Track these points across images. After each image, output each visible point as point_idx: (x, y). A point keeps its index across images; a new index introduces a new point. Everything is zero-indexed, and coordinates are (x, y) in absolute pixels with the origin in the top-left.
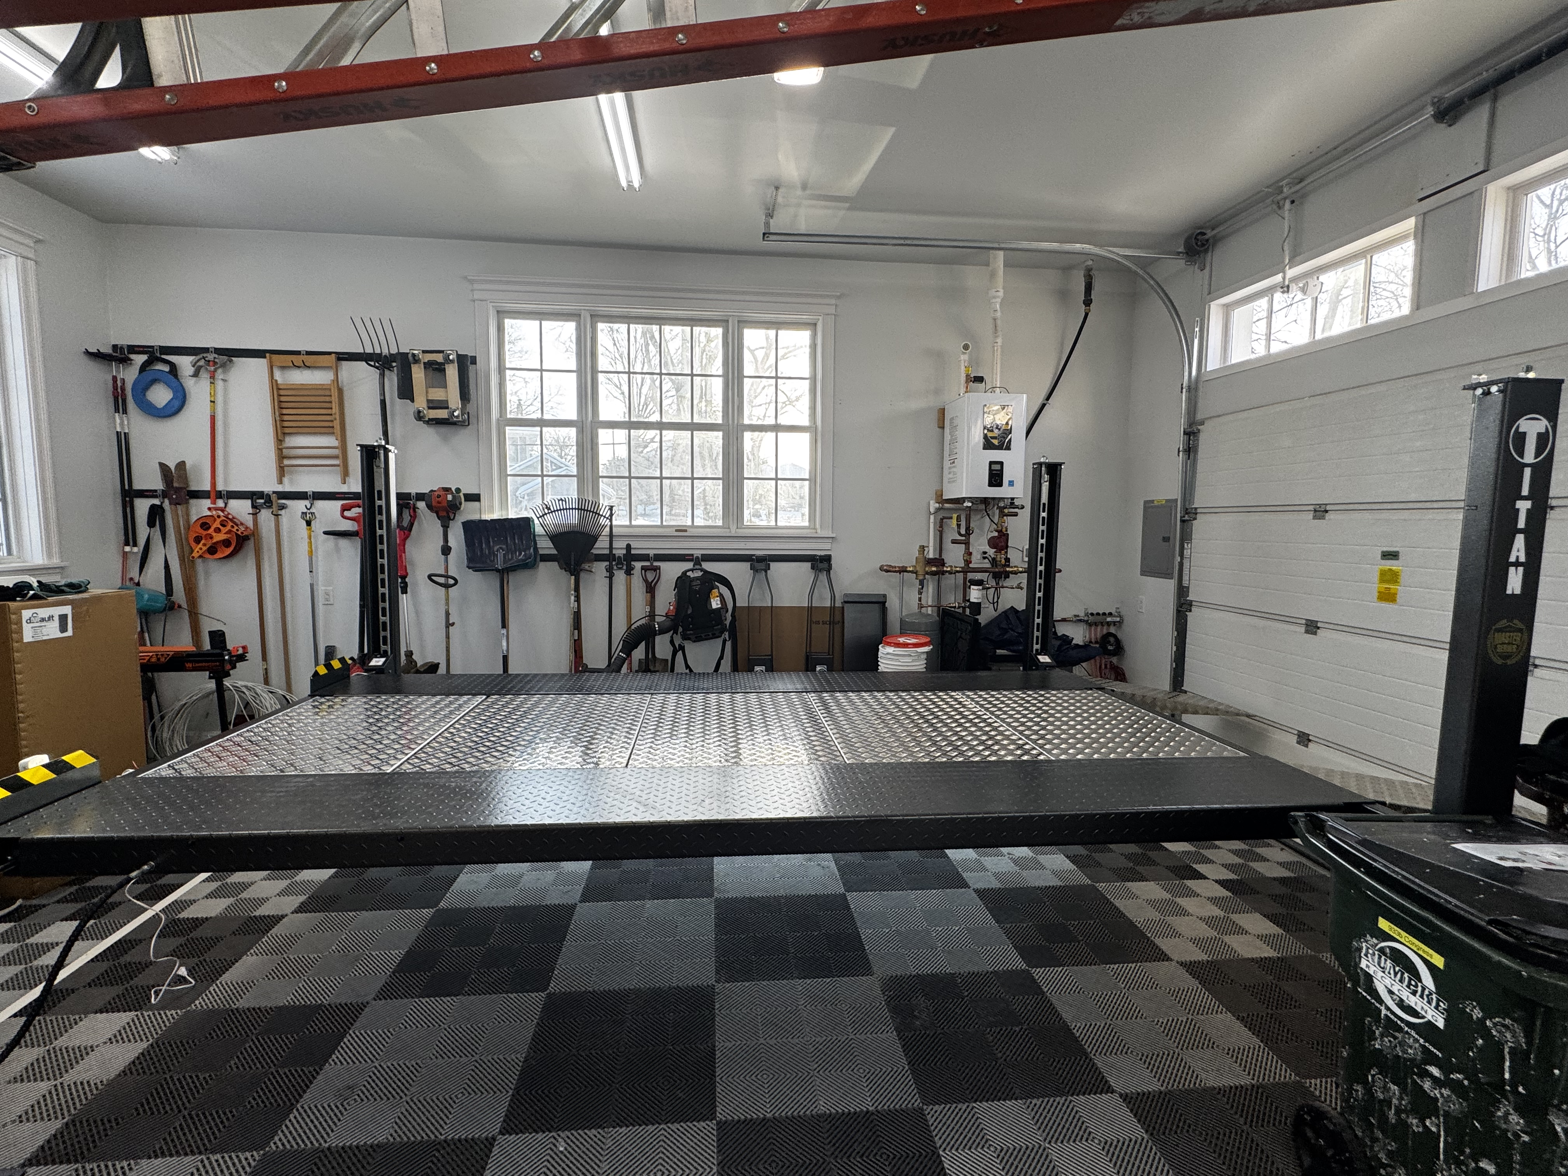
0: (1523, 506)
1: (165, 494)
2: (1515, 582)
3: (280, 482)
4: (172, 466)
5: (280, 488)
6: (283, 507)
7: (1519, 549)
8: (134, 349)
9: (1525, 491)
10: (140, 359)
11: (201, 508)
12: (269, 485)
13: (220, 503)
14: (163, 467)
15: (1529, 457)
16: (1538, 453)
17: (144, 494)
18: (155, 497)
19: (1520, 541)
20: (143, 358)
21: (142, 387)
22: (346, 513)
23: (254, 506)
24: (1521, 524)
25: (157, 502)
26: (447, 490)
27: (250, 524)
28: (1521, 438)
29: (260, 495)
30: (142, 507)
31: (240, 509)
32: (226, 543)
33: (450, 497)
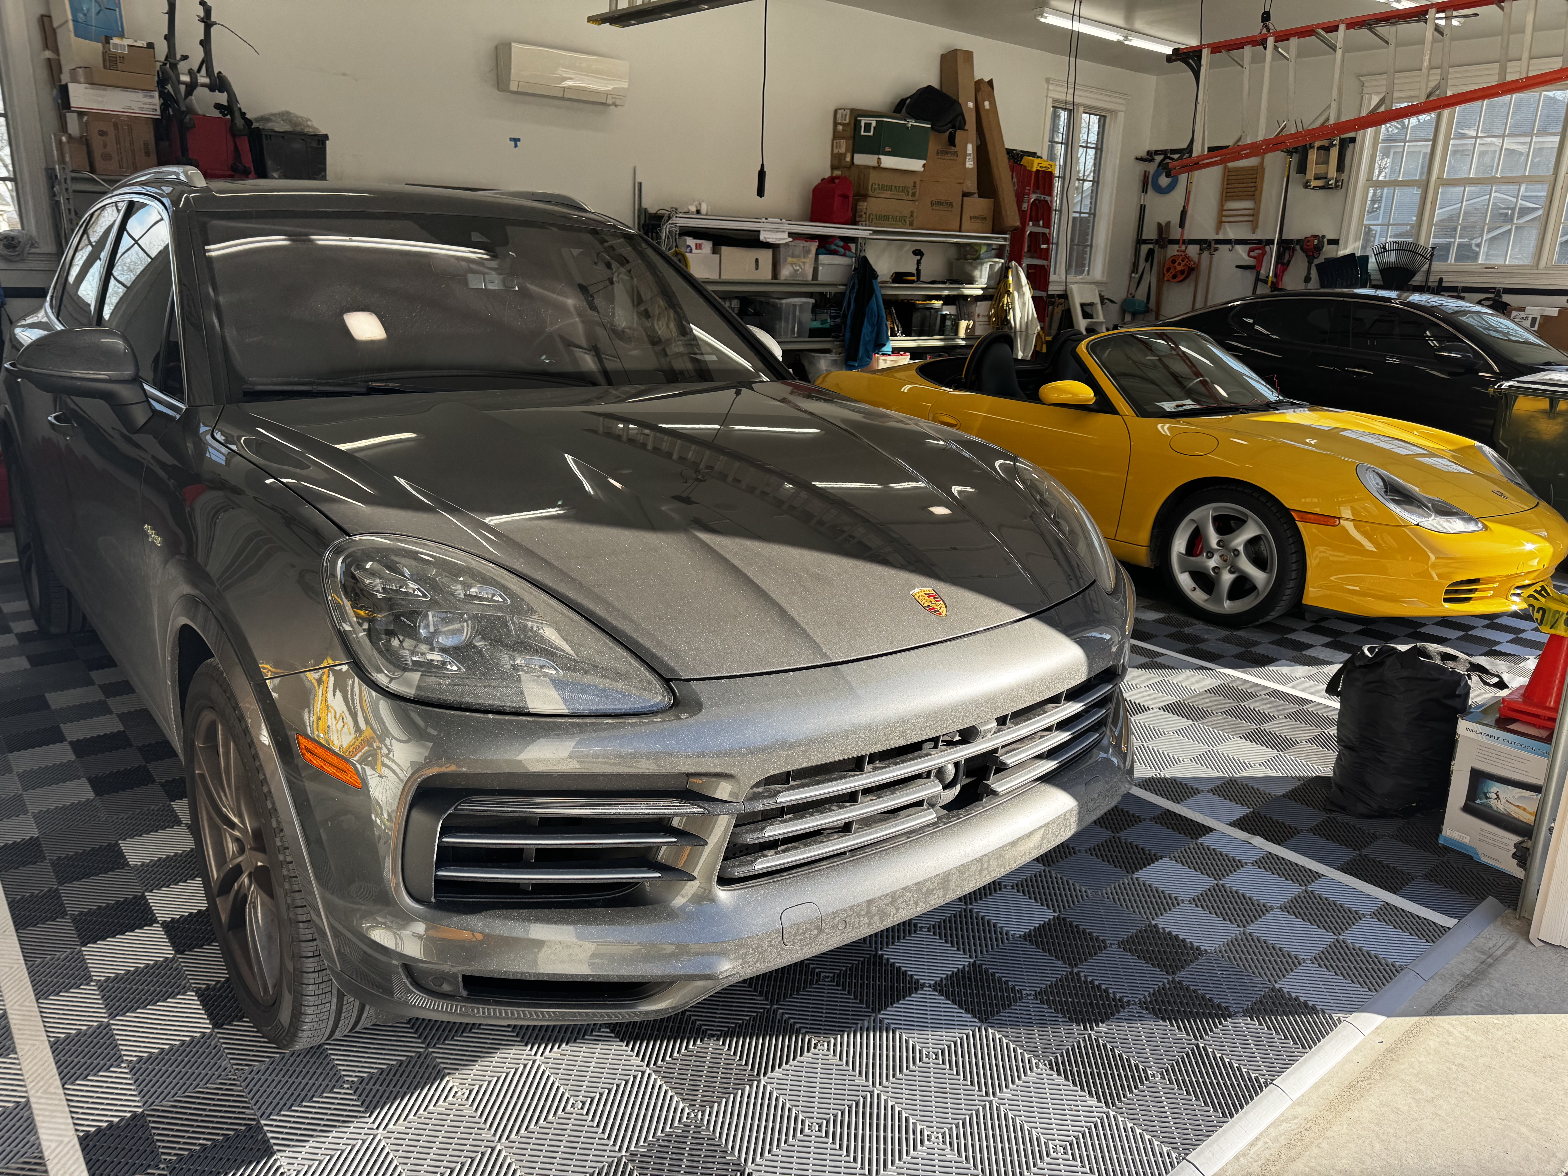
1: (1157, 242)
3: (1217, 233)
4: (1163, 224)
5: (1217, 237)
6: (1216, 249)
8: (1157, 152)
10: (1159, 158)
11: (1173, 250)
12: (1211, 235)
13: (1183, 247)
14: (1159, 225)
17: (1146, 242)
18: (1151, 243)
20: (1161, 157)
21: (1157, 175)
22: (1252, 254)
23: (1201, 249)
25: (1151, 246)
26: (1316, 237)
27: (1196, 260)
29: (1205, 241)
30: (1145, 248)
31: (1193, 250)
32: (1182, 272)
33: (1316, 242)
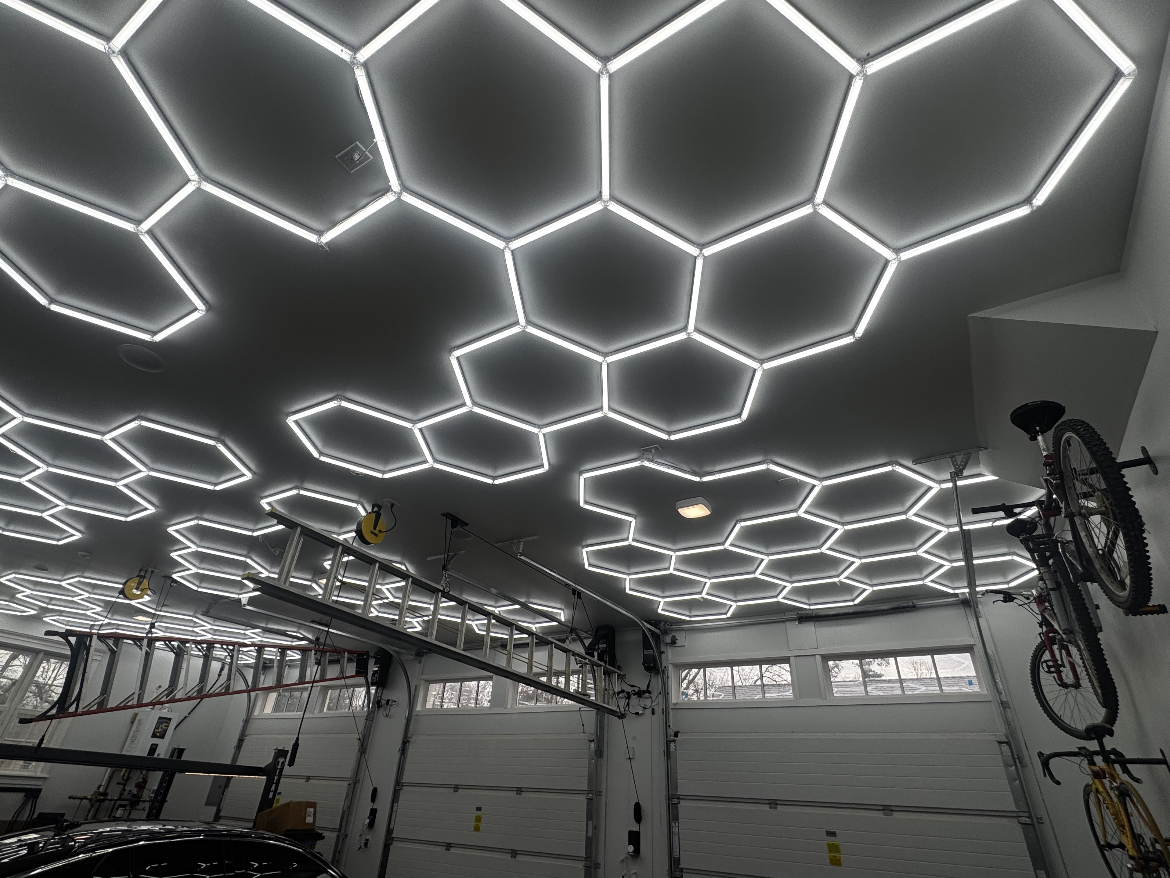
0: (276, 778)
2: (271, 796)
7: (273, 788)
9: (277, 774)
15: (279, 767)
16: (281, 766)
19: (274, 786)
24: (275, 782)
28: (279, 762)
